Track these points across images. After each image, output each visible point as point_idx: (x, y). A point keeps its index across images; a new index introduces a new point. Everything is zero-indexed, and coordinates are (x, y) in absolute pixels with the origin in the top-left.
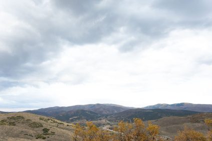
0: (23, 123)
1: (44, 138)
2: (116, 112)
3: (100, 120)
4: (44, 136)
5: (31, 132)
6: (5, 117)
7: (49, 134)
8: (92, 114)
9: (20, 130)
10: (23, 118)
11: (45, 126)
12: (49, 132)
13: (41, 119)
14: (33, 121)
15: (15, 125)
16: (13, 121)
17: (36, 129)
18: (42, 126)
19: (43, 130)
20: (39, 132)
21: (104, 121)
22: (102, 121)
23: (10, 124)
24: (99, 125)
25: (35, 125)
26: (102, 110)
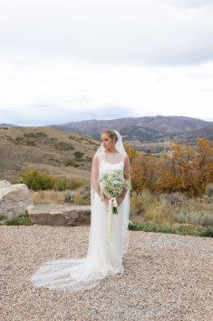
0: (46, 143)
1: (77, 166)
2: (188, 129)
3: (162, 141)
4: (77, 163)
5: (58, 155)
6: (21, 134)
7: (83, 161)
8: (149, 133)
9: (43, 152)
10: (45, 136)
11: (77, 148)
12: (84, 158)
13: (71, 138)
14: (60, 140)
15: (34, 145)
16: (31, 139)
17: (64, 152)
18: (73, 149)
19: (75, 154)
20: (69, 156)
21: (167, 143)
22: (165, 143)
23: (29, 143)
24: (160, 149)
25: (63, 147)
26: (164, 125)
